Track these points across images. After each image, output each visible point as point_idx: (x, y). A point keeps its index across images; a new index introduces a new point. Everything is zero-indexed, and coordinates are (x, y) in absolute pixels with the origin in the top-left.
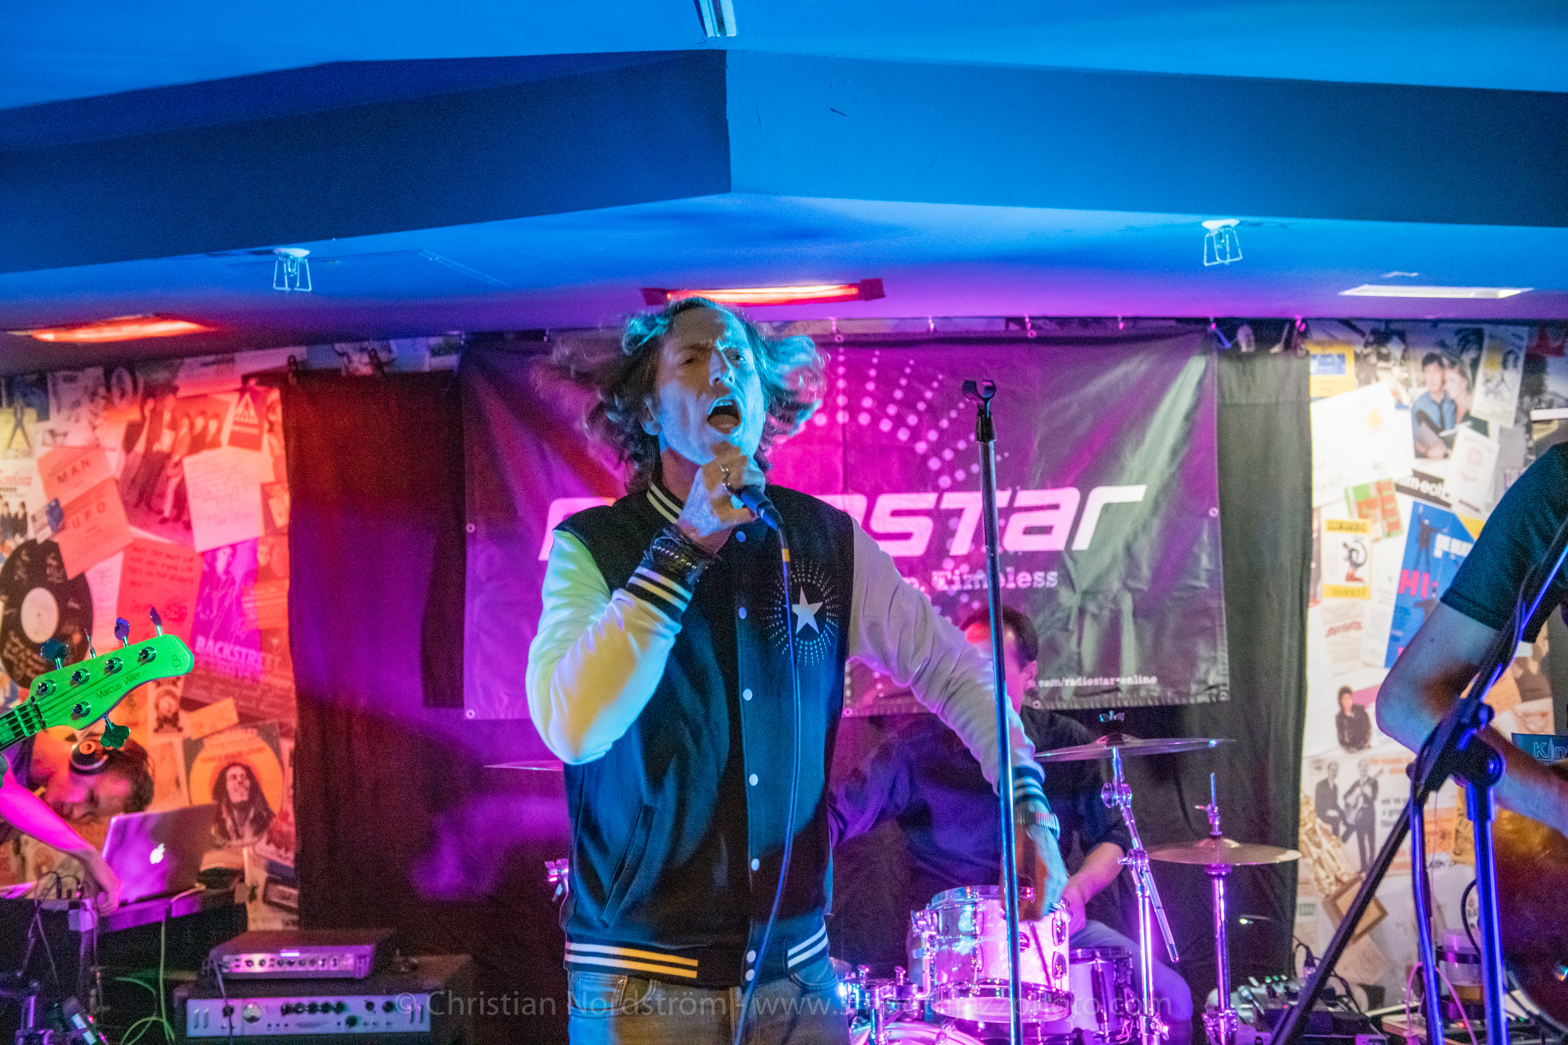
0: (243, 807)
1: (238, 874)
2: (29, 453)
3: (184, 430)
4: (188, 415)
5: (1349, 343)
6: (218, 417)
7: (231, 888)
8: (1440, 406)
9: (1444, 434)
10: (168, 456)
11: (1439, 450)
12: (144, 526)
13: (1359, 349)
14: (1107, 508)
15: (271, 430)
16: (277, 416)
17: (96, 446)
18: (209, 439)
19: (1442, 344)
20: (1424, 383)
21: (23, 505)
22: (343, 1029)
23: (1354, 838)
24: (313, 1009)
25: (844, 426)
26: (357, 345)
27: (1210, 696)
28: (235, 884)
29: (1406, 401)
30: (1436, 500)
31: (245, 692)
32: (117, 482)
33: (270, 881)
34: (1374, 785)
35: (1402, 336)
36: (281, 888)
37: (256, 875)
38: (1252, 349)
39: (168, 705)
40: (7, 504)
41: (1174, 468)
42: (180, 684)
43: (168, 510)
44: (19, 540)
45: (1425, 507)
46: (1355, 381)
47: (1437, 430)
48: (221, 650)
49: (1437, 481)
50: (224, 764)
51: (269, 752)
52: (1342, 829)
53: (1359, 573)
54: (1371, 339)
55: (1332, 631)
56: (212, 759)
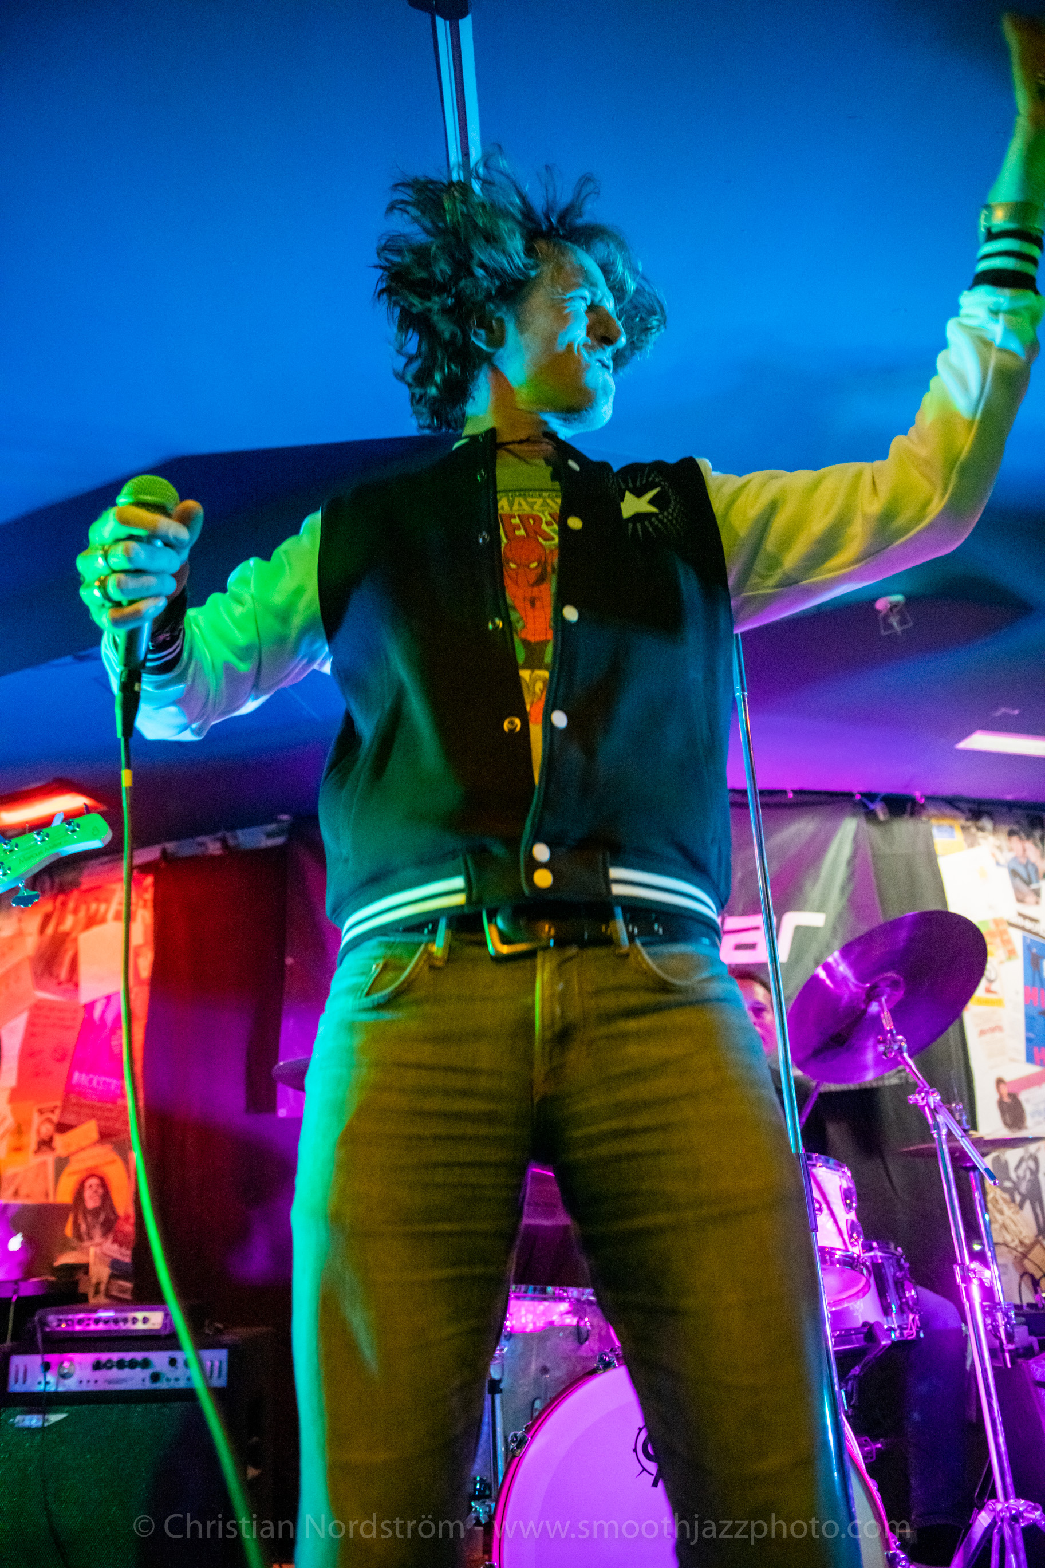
0: (96, 1212)
1: (85, 1268)
3: (82, 914)
4: (85, 902)
5: (954, 818)
6: (107, 901)
7: (77, 1277)
8: (1026, 866)
9: (1034, 886)
10: (67, 934)
11: (1031, 898)
12: (44, 989)
13: (962, 822)
14: (798, 928)
15: (145, 906)
16: (149, 896)
17: (20, 934)
18: (99, 917)
19: (1018, 823)
20: (1011, 850)
22: (148, 1385)
23: (1027, 1205)
24: (121, 1365)
26: (212, 837)
27: (901, 1078)
28: (80, 1275)
29: (1002, 861)
30: (1036, 934)
31: (106, 1114)
32: (30, 958)
33: (112, 1277)
34: (1036, 1160)
35: (991, 815)
36: (121, 1283)
37: (100, 1272)
38: (887, 817)
39: (47, 1129)
41: (844, 901)
42: (58, 1112)
43: (63, 973)
45: (1031, 940)
46: (964, 844)
47: (1028, 883)
48: (91, 1081)
49: (1034, 920)
50: (84, 1175)
51: (120, 1164)
52: (1018, 1198)
53: (994, 987)
54: (970, 815)
55: (982, 1033)
56: (74, 1173)
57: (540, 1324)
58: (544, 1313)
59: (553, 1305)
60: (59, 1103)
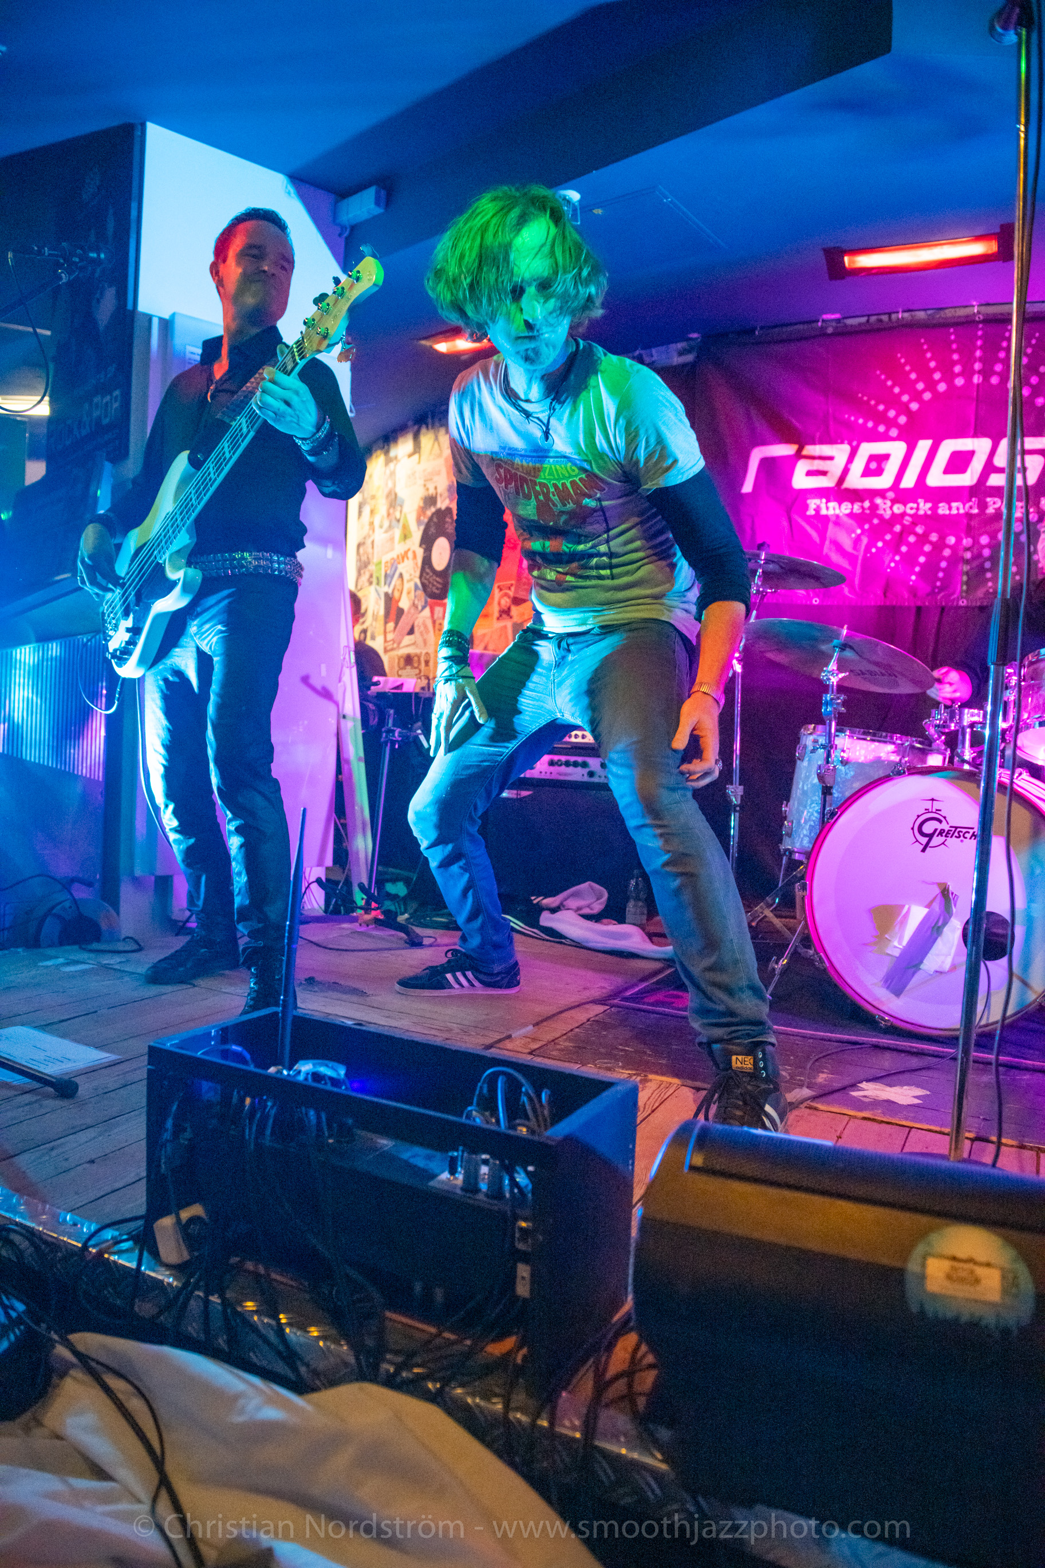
2: (440, 455)
21: (436, 488)
22: (586, 779)
24: (567, 764)
25: (978, 385)
39: (506, 602)
40: (428, 489)
42: (513, 589)
44: (433, 510)
57: (871, 757)
58: (873, 750)
59: (882, 745)
60: (513, 582)
